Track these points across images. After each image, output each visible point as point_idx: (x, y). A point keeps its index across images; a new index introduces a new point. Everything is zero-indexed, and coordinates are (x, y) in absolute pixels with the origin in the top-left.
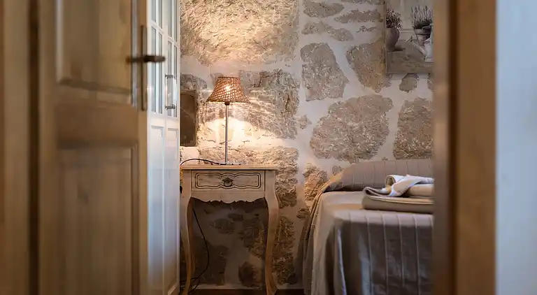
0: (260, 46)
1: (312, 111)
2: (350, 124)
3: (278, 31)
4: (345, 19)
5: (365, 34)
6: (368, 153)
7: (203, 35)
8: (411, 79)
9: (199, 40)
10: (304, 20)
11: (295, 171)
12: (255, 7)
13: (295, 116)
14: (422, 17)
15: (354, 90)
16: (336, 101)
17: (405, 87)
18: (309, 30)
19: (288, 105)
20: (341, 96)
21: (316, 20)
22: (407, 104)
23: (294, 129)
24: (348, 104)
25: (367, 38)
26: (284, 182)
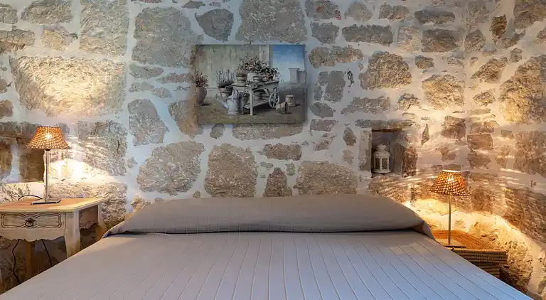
0: (95, 101)
1: (139, 154)
2: (169, 164)
3: (110, 89)
4: (164, 80)
5: (182, 93)
6: (184, 188)
7: (48, 92)
8: (219, 129)
9: (45, 96)
10: (130, 80)
11: (123, 202)
12: (91, 70)
13: (124, 158)
14: (225, 78)
15: (173, 136)
16: (158, 146)
17: (215, 135)
18: (134, 89)
19: (118, 149)
20: (161, 141)
21: (140, 81)
22: (216, 148)
23: (123, 168)
24: (167, 149)
25: (184, 96)
26: (115, 211)
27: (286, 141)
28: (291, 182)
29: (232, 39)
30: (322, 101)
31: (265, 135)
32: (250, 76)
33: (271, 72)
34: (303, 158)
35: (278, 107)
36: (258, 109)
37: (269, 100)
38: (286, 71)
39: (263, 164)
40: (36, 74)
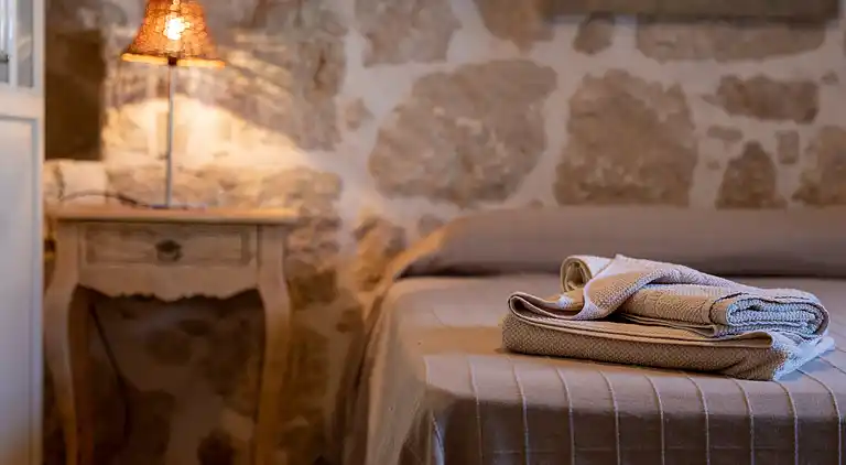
1: (376, 89)
2: (461, 121)
6: (498, 190)
8: (601, 27)
11: (332, 224)
13: (336, 99)
15: (471, 46)
17: (588, 43)
19: (320, 74)
20: (440, 55)
22: (588, 81)
23: (333, 128)
24: (458, 78)
26: (307, 250)
27: (779, 69)
28: (788, 181)
31: (723, 52)
34: (822, 119)
39: (715, 132)
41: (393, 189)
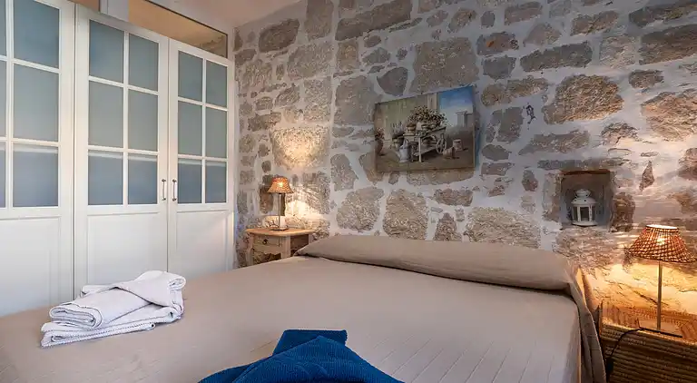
0: (312, 157)
1: (338, 197)
2: (357, 206)
3: (320, 148)
4: (354, 137)
5: (368, 147)
6: (368, 226)
7: (288, 153)
8: (396, 176)
9: (286, 156)
10: (332, 139)
11: (328, 235)
12: (310, 135)
13: (329, 200)
14: (398, 129)
15: (362, 183)
16: (350, 191)
17: (392, 182)
18: (335, 146)
19: (325, 194)
20: (352, 188)
21: (338, 139)
22: (392, 193)
23: (328, 208)
24: (356, 193)
27: (455, 186)
28: (461, 228)
29: (406, 93)
30: (495, 143)
31: (435, 181)
32: (419, 125)
33: (438, 119)
34: (473, 204)
35: (445, 152)
36: (425, 156)
37: (437, 146)
38: (453, 117)
39: (434, 209)
40: (282, 141)
41: (341, 226)
